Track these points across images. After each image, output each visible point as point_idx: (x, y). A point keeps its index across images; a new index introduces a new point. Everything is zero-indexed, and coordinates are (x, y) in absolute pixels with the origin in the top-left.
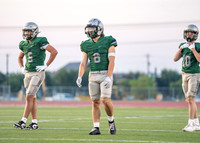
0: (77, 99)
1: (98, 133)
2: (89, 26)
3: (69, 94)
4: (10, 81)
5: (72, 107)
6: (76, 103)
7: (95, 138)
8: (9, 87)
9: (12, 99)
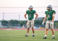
0: (39, 28)
1: (46, 38)
2: (48, 7)
3: (37, 27)
4: (20, 23)
5: (38, 30)
6: (39, 29)
7: (45, 40)
8: (20, 24)
9: (21, 28)
